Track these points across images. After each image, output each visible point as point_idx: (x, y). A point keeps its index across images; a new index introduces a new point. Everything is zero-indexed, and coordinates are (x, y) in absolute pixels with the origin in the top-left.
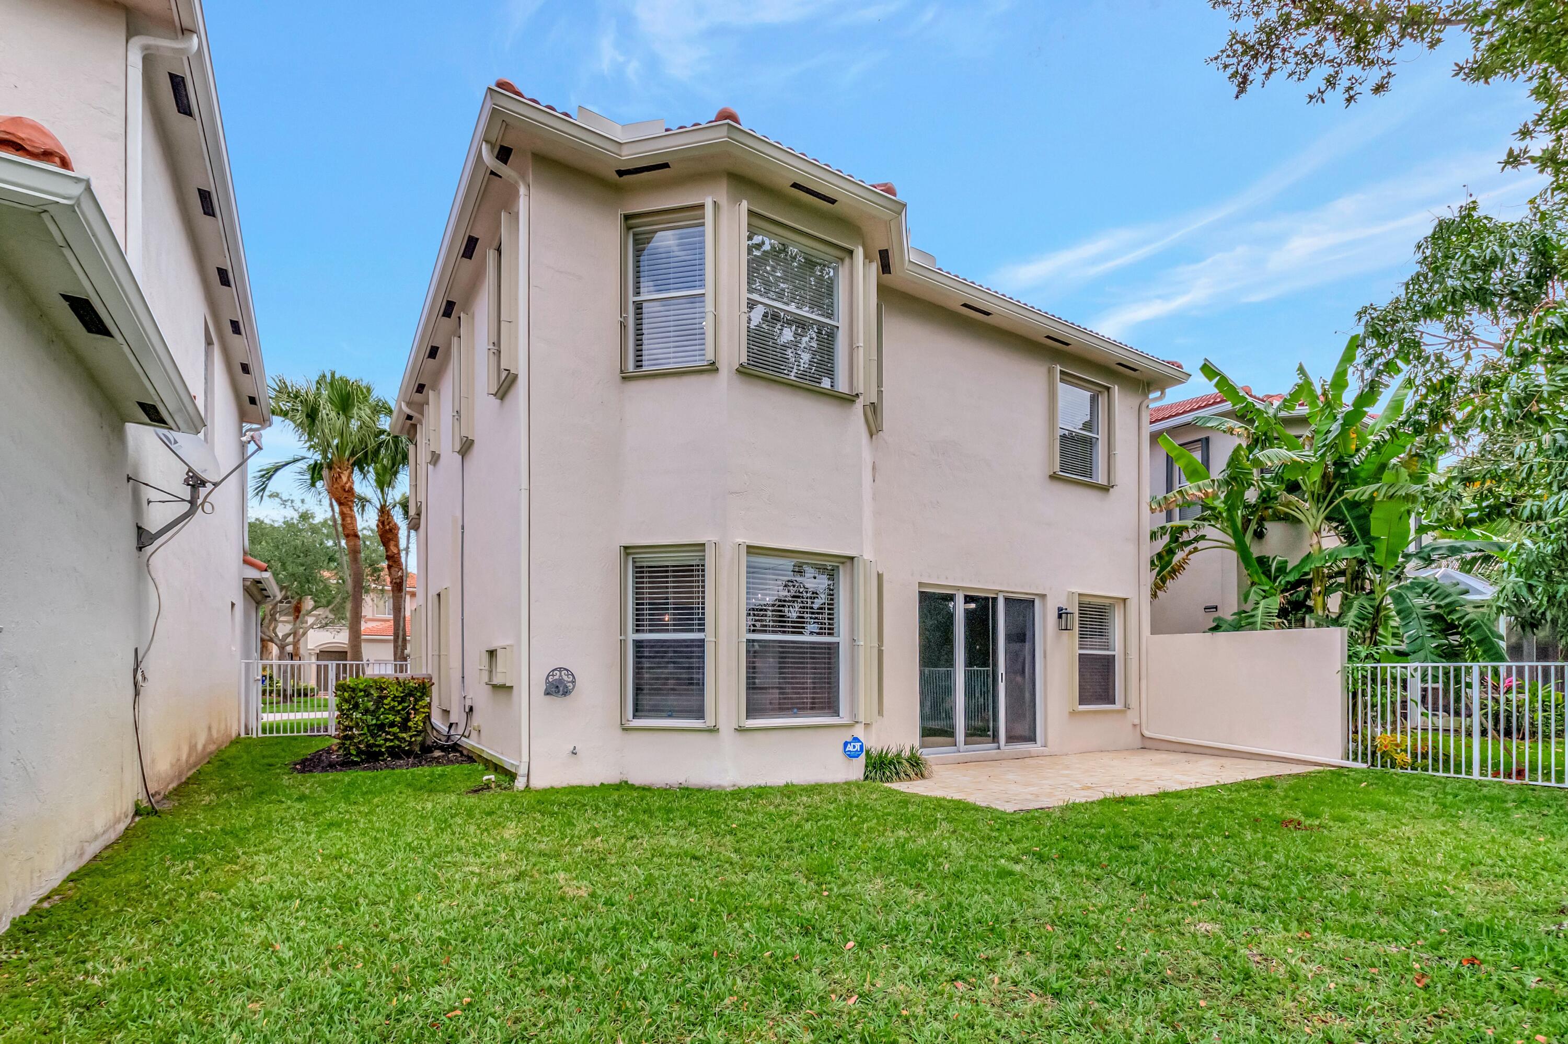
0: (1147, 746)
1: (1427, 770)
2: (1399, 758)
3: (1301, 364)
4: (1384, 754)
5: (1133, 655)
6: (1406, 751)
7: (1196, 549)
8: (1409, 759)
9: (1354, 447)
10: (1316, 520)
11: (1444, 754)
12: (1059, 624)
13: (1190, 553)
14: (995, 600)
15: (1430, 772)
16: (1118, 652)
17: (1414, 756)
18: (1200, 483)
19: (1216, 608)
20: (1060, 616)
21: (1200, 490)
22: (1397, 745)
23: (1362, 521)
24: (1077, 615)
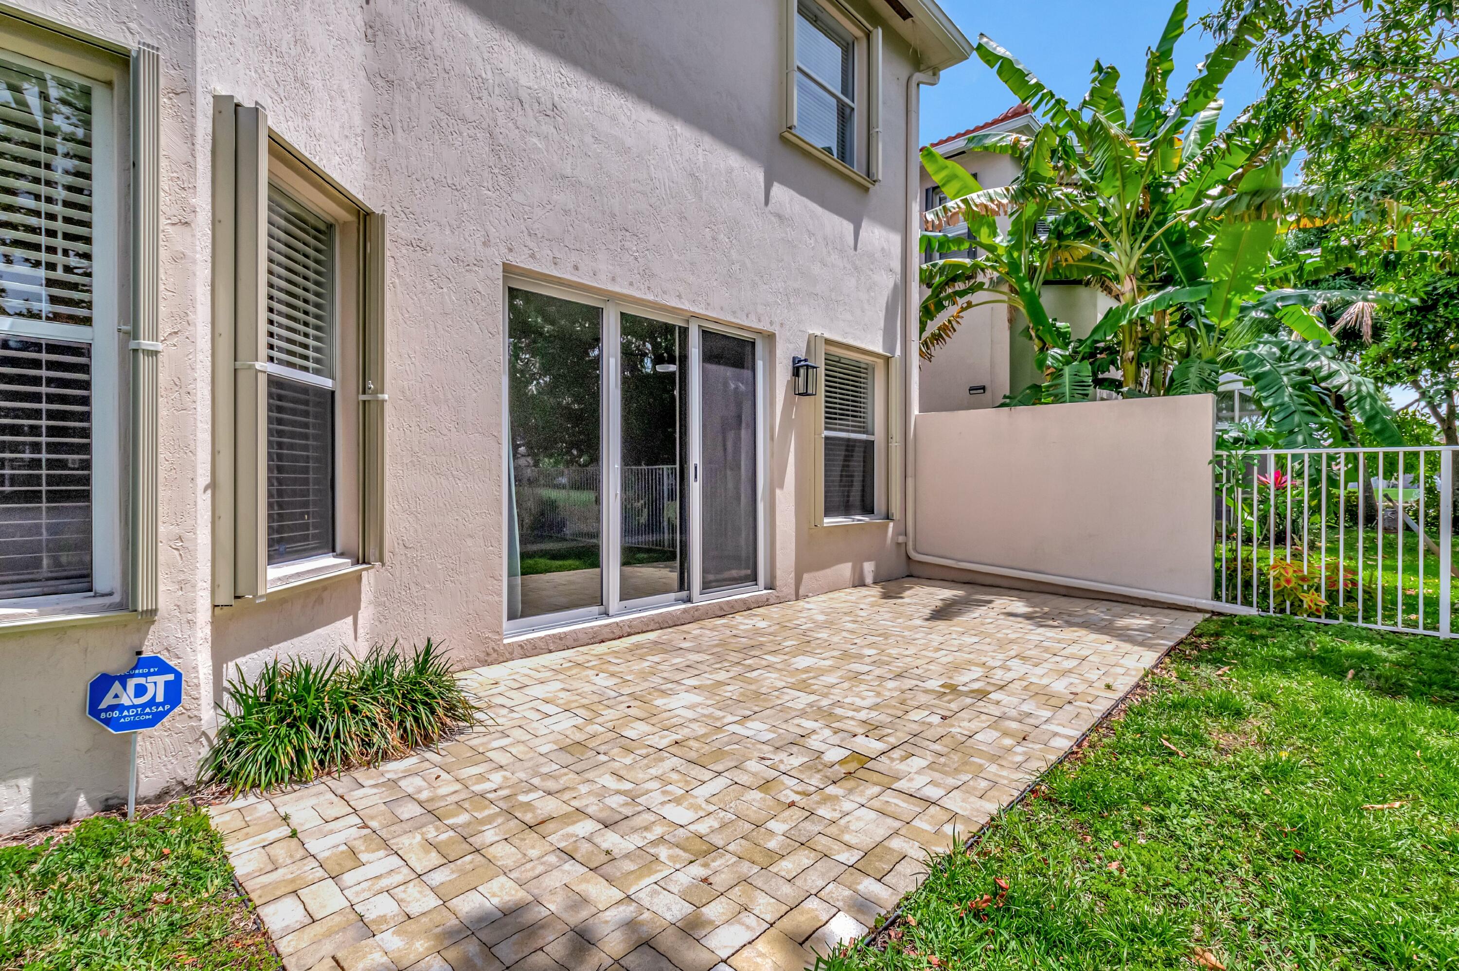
0: (915, 573)
1: (1355, 619)
2: (1307, 600)
3: (1098, 62)
4: (1280, 593)
5: (896, 445)
6: (1318, 589)
7: (969, 305)
8: (1322, 599)
9: (1176, 161)
10: (1131, 259)
11: (1364, 591)
12: (795, 386)
13: (963, 309)
14: (684, 331)
15: (1360, 623)
16: (878, 437)
17: (1332, 596)
18: (991, 191)
19: (983, 388)
20: (796, 373)
21: (992, 200)
22: (1303, 579)
23: (1189, 261)
24: (822, 372)
